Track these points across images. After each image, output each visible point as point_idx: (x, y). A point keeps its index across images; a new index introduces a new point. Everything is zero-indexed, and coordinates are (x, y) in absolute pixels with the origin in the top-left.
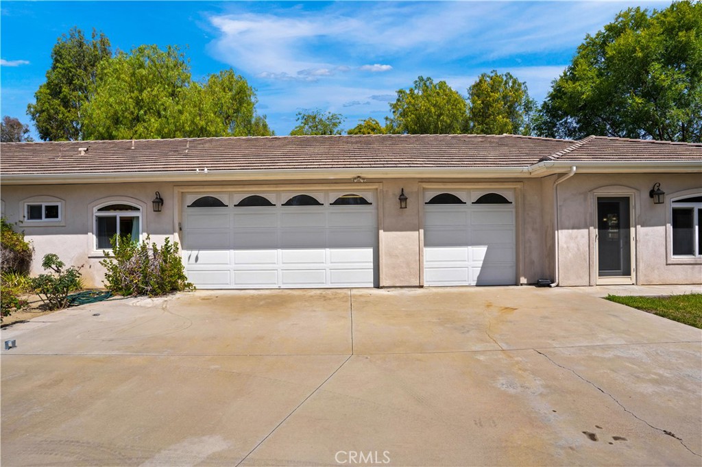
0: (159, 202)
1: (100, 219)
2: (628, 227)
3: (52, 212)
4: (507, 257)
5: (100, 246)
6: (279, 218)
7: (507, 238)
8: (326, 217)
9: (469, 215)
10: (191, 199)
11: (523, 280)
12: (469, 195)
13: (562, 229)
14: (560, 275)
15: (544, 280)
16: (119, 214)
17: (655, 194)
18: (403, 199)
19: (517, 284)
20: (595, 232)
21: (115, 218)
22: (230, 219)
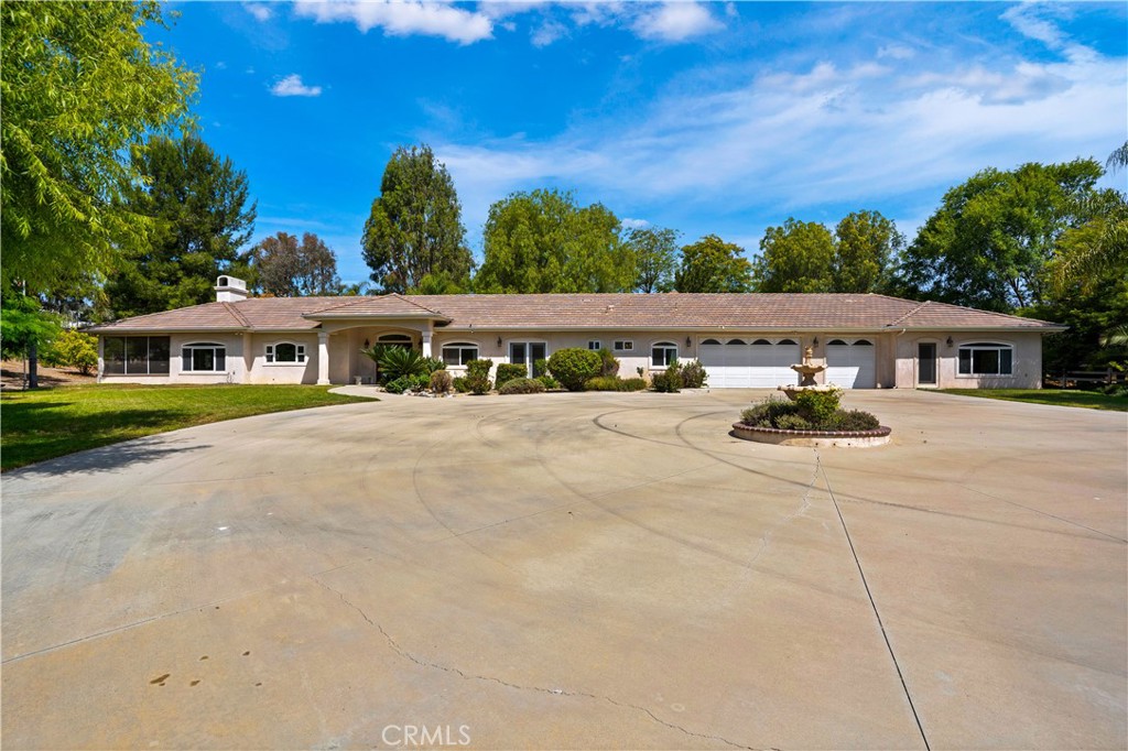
0: (688, 342)
1: (654, 350)
2: (935, 358)
3: (629, 345)
4: (870, 374)
5: (654, 364)
6: (749, 350)
7: (871, 364)
8: (775, 350)
9: (849, 351)
10: (702, 340)
11: (879, 386)
12: (850, 341)
13: (900, 358)
14: (898, 382)
15: (890, 385)
16: (666, 348)
17: (949, 342)
18: (815, 342)
19: (875, 388)
20: (917, 360)
21: (662, 350)
22: (724, 350)
